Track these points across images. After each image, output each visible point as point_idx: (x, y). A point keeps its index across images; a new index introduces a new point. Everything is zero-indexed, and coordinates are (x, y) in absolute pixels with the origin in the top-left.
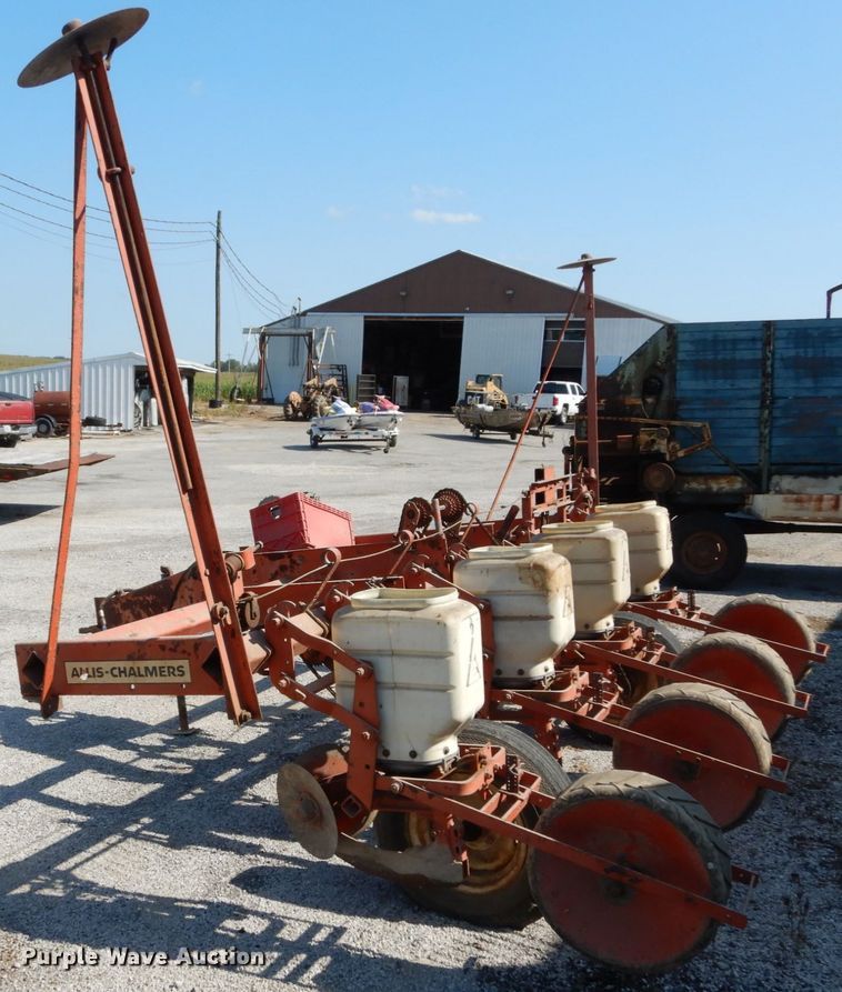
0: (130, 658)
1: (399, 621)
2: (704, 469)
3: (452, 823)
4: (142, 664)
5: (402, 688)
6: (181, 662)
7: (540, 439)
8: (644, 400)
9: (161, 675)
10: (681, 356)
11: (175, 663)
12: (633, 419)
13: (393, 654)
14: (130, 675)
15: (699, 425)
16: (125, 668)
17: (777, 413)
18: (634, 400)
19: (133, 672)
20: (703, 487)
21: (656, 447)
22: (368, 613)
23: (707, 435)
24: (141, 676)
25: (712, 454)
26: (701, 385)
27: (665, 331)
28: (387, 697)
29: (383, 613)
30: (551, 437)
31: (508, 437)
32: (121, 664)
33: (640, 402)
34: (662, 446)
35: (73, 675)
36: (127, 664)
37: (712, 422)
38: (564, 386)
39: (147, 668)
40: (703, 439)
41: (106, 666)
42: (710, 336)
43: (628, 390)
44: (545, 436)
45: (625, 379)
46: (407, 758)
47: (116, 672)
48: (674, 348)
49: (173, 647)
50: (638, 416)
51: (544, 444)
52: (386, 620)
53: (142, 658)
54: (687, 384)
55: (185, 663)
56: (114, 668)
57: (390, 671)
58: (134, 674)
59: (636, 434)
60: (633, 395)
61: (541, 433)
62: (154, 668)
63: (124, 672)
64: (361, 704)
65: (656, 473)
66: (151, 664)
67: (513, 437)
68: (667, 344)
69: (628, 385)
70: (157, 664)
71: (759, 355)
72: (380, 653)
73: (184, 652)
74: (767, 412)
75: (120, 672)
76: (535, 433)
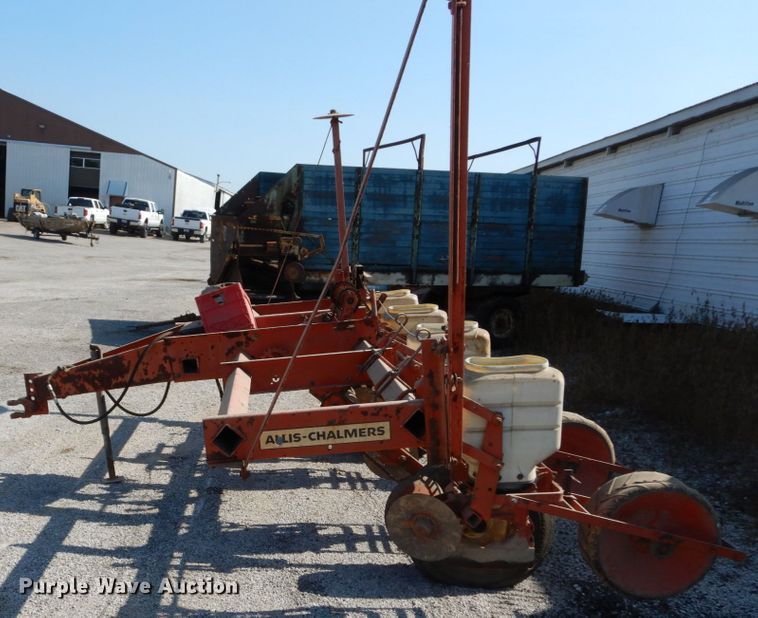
0: (330, 424)
1: (522, 382)
2: (318, 267)
3: (528, 522)
4: (342, 428)
5: (516, 430)
6: (381, 424)
7: (88, 241)
8: (282, 217)
9: (361, 435)
10: (306, 187)
11: (376, 425)
12: (276, 231)
13: (512, 406)
14: (329, 437)
15: (317, 236)
16: (324, 433)
17: (362, 230)
18: (275, 217)
19: (332, 435)
20: (318, 279)
21: (292, 251)
22: (498, 377)
23: (322, 242)
24: (339, 437)
25: (323, 256)
26: (318, 209)
27: (296, 169)
28: (506, 436)
29: (510, 376)
30: (97, 239)
31: (60, 238)
32: (321, 430)
33: (279, 218)
34: (296, 250)
35: (268, 442)
36: (327, 429)
37: (325, 233)
38: (90, 202)
39: (346, 431)
40: (319, 246)
41: (303, 432)
42: (323, 175)
43: (271, 211)
44: (93, 238)
45: (270, 202)
46: (516, 480)
47: (314, 436)
48: (301, 181)
49: (375, 412)
50: (278, 228)
51: (92, 245)
52: (513, 381)
53: (342, 423)
54: (309, 208)
55: (386, 425)
56: (311, 434)
57: (511, 418)
58: (334, 437)
59: (278, 241)
60: (275, 213)
61: (89, 236)
62: (354, 431)
63: (324, 435)
64: (491, 444)
65: (292, 269)
66: (350, 428)
67: (64, 238)
68: (297, 179)
69: (272, 206)
70: (358, 427)
71: (352, 190)
72: (502, 406)
73: (386, 415)
74: (357, 229)
75: (319, 435)
76: (85, 236)
